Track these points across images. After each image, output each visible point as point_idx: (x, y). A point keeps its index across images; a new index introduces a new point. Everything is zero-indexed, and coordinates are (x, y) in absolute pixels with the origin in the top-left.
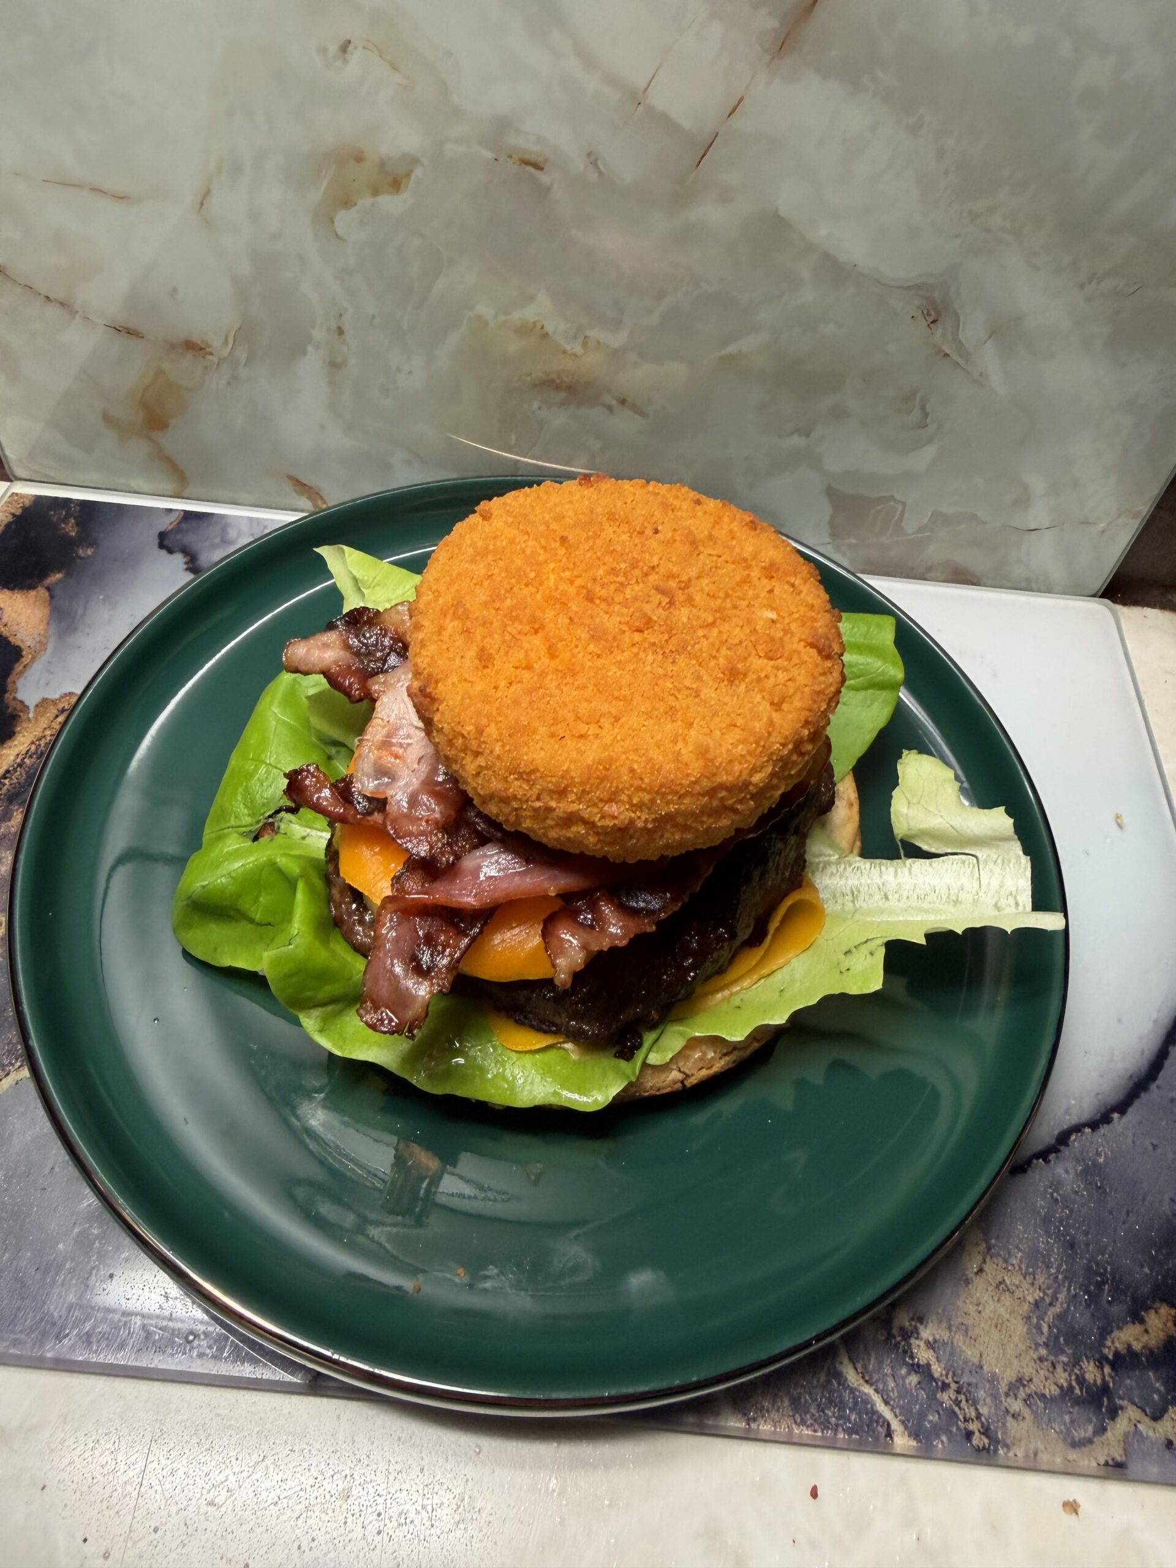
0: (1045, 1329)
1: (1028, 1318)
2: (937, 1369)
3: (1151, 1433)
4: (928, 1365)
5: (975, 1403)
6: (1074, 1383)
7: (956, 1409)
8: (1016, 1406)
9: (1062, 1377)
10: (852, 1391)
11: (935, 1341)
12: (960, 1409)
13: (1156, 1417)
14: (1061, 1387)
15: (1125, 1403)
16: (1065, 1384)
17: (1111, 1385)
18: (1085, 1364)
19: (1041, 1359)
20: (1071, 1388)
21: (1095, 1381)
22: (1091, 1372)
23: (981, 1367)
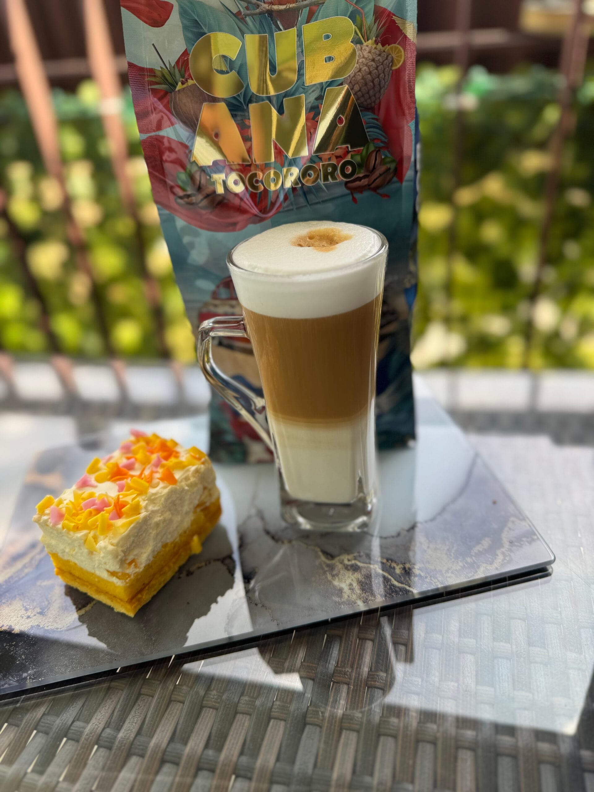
0: (452, 554)
1: (446, 554)
2: (422, 574)
3: (491, 568)
4: (420, 574)
5: (436, 578)
6: (465, 564)
7: (432, 581)
8: (449, 575)
9: (461, 564)
10: (398, 587)
11: (420, 568)
12: (432, 580)
13: (491, 563)
14: (461, 566)
15: (481, 563)
16: (462, 565)
17: (476, 561)
18: (467, 559)
19: (453, 562)
20: (464, 565)
21: (471, 562)
22: (469, 560)
23: (436, 569)
